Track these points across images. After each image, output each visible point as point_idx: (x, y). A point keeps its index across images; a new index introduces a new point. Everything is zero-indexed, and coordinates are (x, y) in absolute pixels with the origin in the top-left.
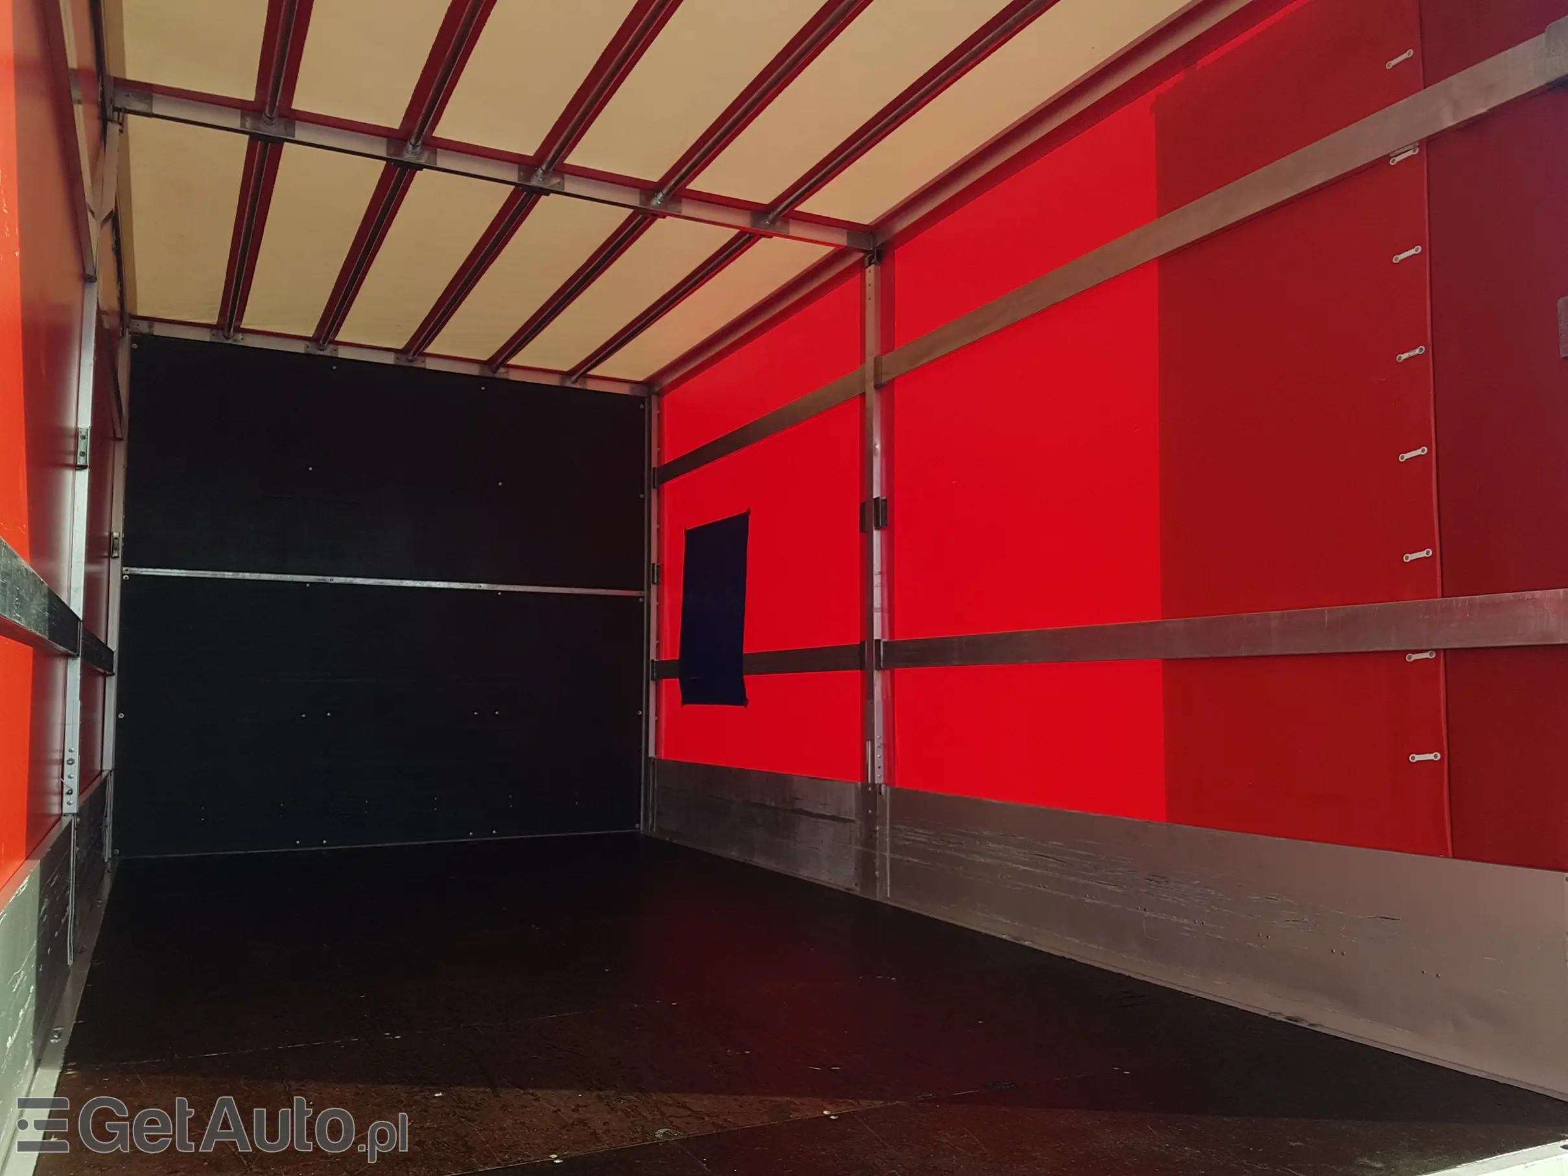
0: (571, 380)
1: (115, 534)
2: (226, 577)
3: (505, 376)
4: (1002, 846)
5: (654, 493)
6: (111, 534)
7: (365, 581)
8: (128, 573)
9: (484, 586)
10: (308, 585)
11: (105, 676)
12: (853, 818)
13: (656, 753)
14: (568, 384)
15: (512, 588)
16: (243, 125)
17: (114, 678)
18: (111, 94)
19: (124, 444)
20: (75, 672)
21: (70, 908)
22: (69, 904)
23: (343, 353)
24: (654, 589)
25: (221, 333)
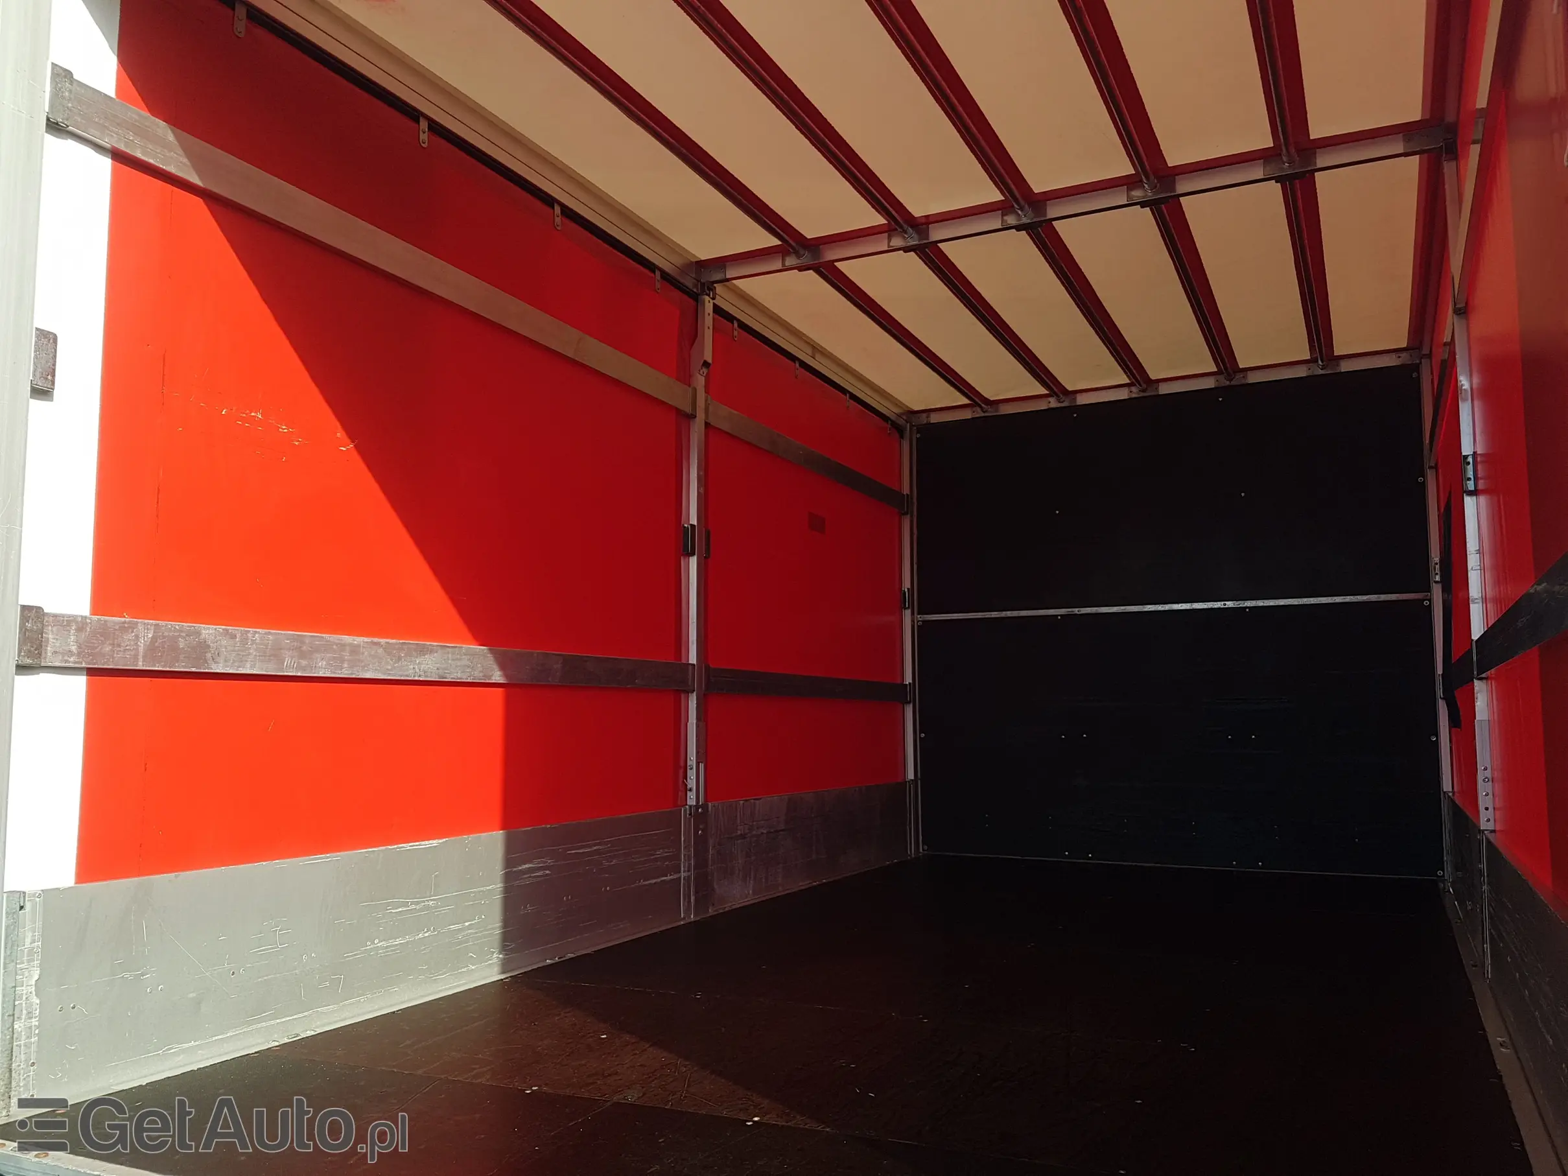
0: (1318, 366)
1: (905, 590)
2: (993, 616)
6: (902, 590)
7: (1109, 609)
9: (1230, 604)
10: (1059, 617)
11: (904, 704)
15: (1260, 603)
16: (783, 265)
17: (911, 705)
18: (694, 276)
19: (912, 516)
20: (692, 702)
21: (683, 875)
22: (680, 872)
23: (1083, 400)
24: (1438, 588)
25: (978, 409)
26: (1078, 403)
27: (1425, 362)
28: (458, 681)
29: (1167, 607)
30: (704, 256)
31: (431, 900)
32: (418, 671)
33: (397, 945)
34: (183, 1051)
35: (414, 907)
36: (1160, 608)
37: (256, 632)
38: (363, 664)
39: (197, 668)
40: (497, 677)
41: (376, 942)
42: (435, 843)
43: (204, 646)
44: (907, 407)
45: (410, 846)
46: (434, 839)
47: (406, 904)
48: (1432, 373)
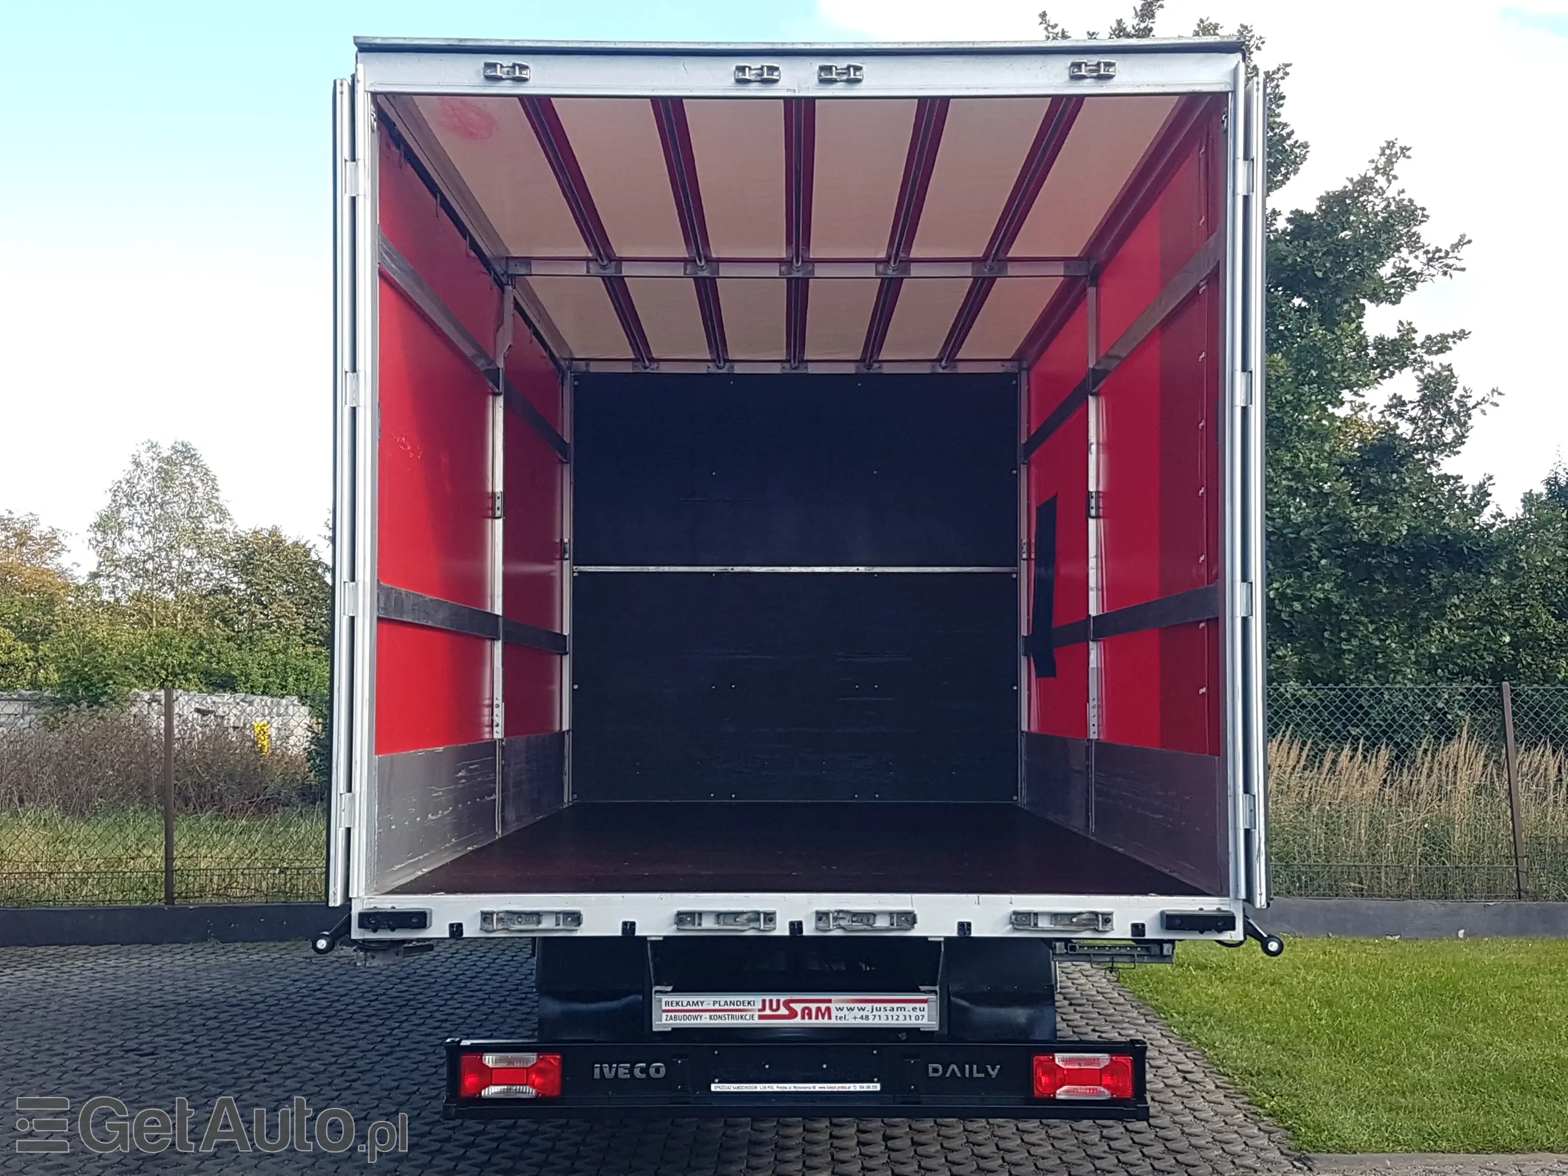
0: (940, 366)
1: (566, 540)
3: (878, 371)
5: (1024, 469)
6: (562, 540)
7: (760, 569)
8: (577, 571)
9: (862, 569)
10: (714, 574)
11: (561, 655)
12: (1082, 770)
13: (1028, 727)
14: (940, 370)
15: (887, 570)
16: (588, 272)
17: (569, 655)
18: (503, 268)
19: (571, 466)
20: (498, 649)
21: (497, 797)
22: (495, 794)
23: (739, 369)
24: (1024, 564)
25: (639, 364)
26: (735, 372)
27: (1024, 374)
29: (810, 569)
30: (514, 253)
36: (803, 569)
48: (1029, 384)
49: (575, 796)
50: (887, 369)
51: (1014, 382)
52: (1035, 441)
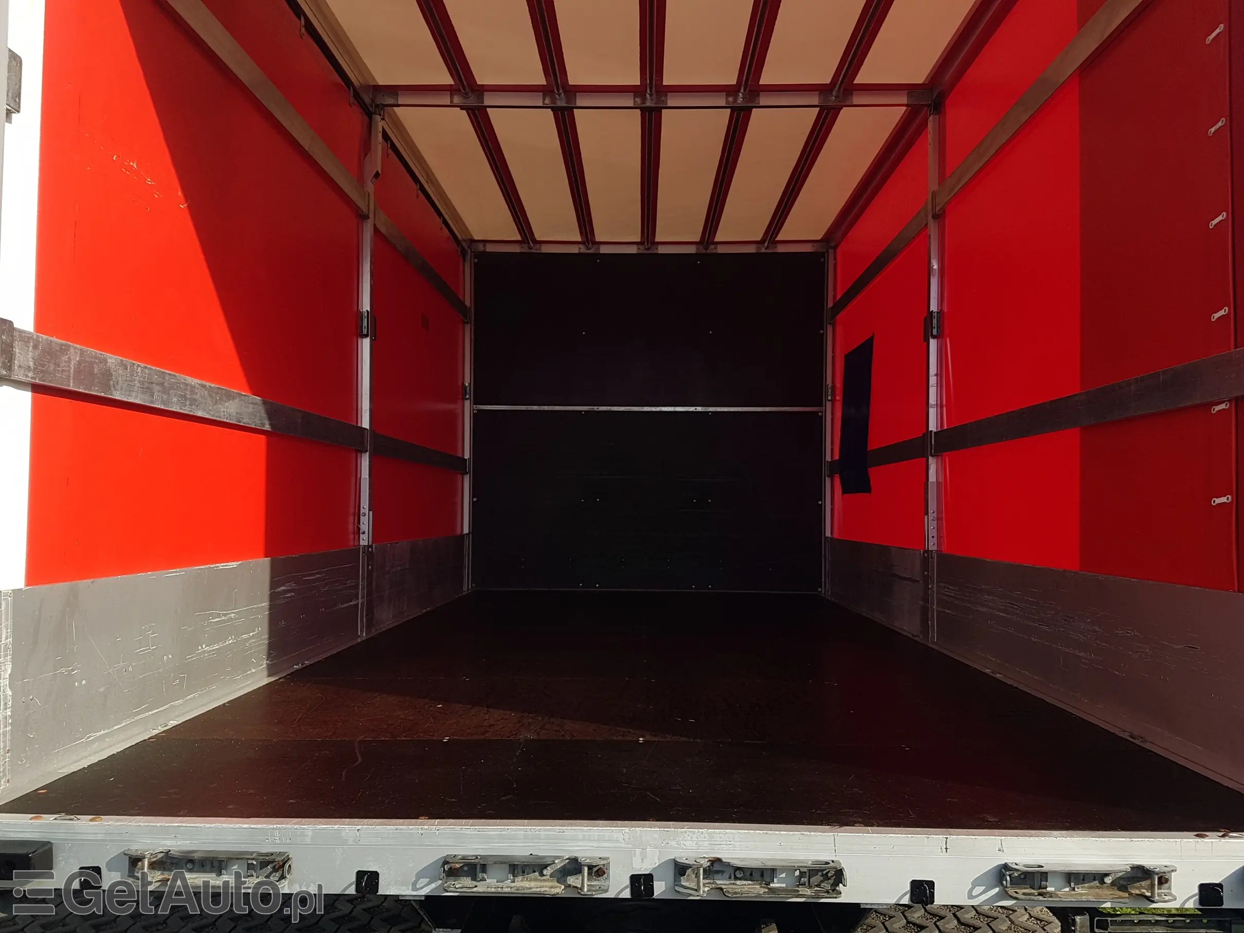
0: (764, 247)
1: (467, 384)
2: (534, 409)
3: (714, 251)
4: (991, 597)
5: (830, 328)
6: (463, 384)
8: (476, 409)
9: (699, 409)
10: (583, 413)
11: (463, 475)
12: (918, 579)
13: (831, 534)
14: (763, 250)
15: (719, 409)
16: (452, 101)
17: (468, 475)
18: (371, 97)
19: (471, 325)
20: (365, 461)
21: (360, 601)
22: (357, 598)
23: (604, 250)
24: (829, 405)
25: (526, 246)
26: (601, 252)
27: (831, 251)
28: (247, 425)
29: (658, 409)
30: (381, 82)
31: (233, 613)
32: (226, 414)
33: (214, 650)
34: (97, 739)
35: (223, 618)
36: (653, 409)
37: (139, 366)
38: (197, 403)
39: (105, 394)
40: (267, 427)
41: (204, 647)
42: (234, 564)
43: (107, 374)
44: (472, 236)
45: (222, 566)
46: (234, 561)
47: (219, 616)
48: (835, 259)
49: (474, 585)
50: (721, 250)
51: (822, 260)
52: (839, 306)
